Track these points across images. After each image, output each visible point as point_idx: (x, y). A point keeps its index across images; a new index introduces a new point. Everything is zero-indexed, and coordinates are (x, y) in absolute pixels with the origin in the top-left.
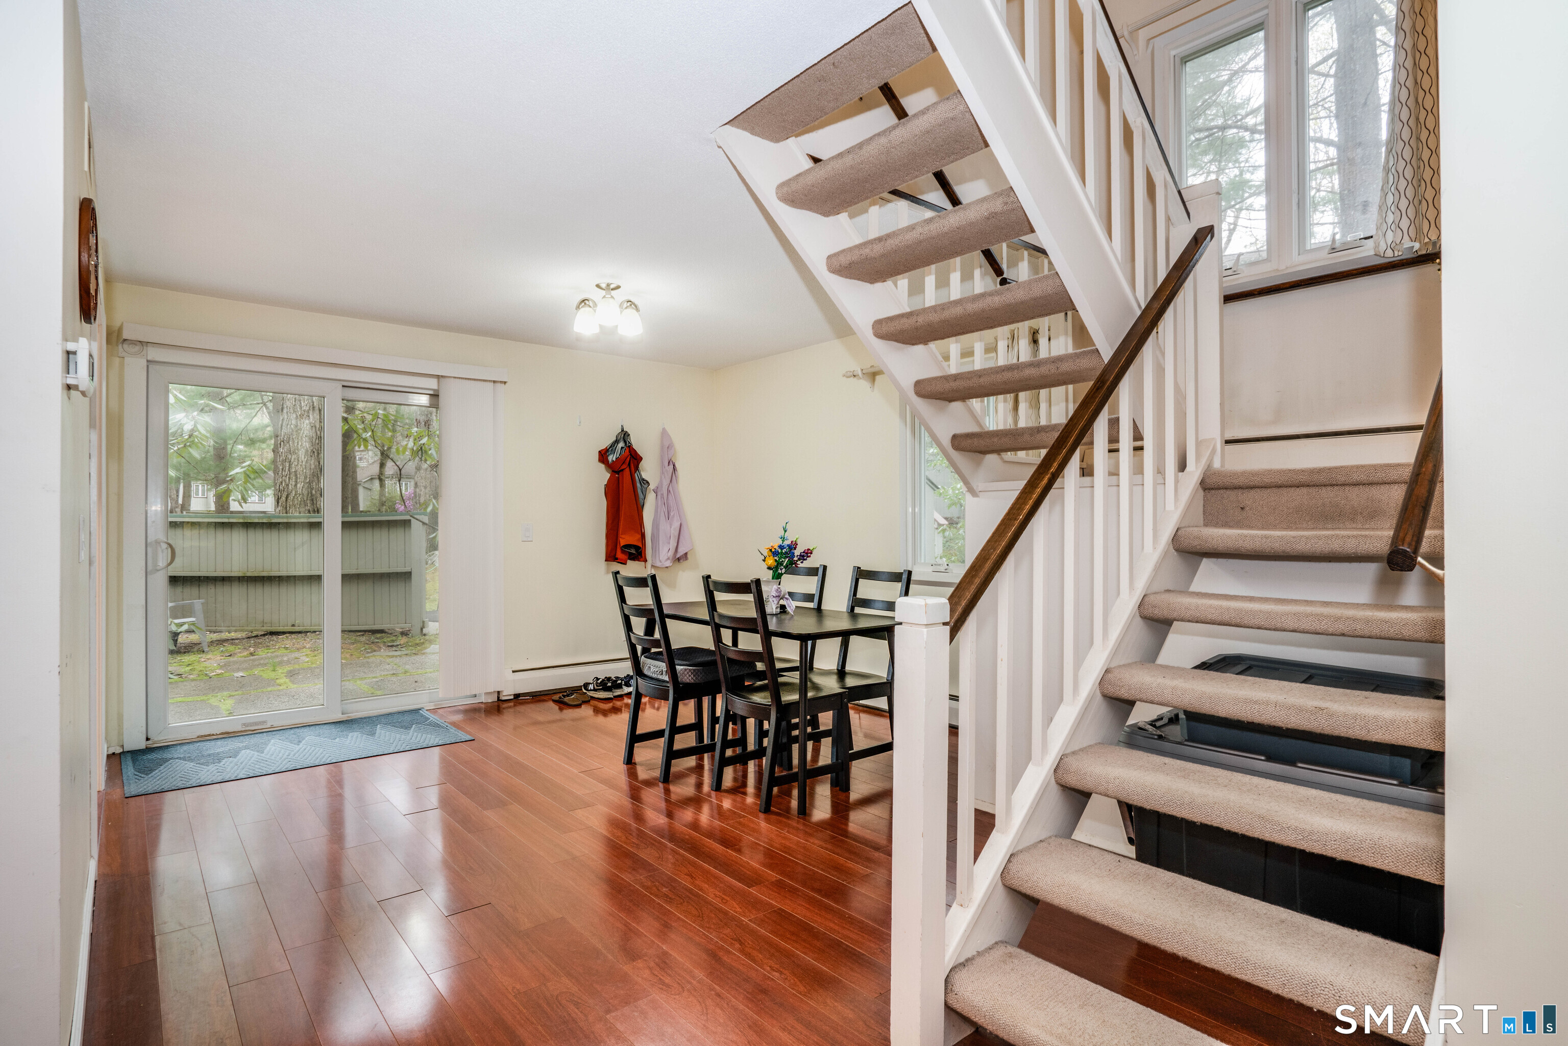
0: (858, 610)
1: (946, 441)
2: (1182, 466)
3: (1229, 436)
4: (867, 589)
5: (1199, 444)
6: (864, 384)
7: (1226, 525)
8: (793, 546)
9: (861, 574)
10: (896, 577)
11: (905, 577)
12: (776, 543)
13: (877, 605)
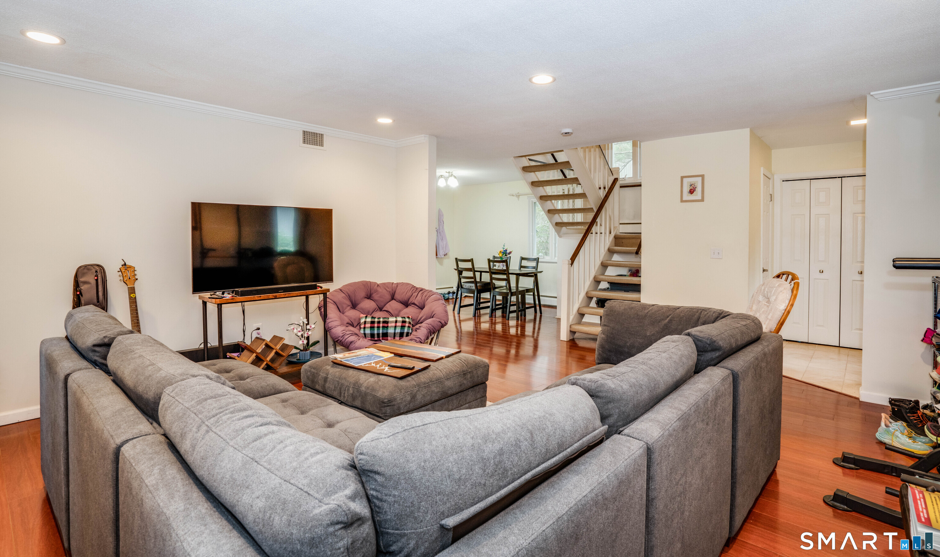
0: (521, 269)
1: (554, 224)
2: (610, 233)
3: (621, 222)
4: (524, 263)
5: (614, 227)
6: (515, 198)
7: (620, 246)
8: (506, 250)
9: (522, 259)
10: (534, 259)
11: (537, 260)
12: (502, 250)
13: (530, 268)
